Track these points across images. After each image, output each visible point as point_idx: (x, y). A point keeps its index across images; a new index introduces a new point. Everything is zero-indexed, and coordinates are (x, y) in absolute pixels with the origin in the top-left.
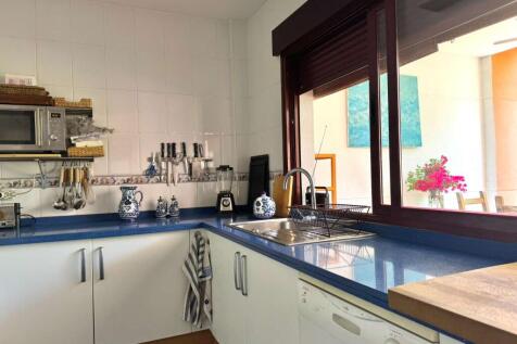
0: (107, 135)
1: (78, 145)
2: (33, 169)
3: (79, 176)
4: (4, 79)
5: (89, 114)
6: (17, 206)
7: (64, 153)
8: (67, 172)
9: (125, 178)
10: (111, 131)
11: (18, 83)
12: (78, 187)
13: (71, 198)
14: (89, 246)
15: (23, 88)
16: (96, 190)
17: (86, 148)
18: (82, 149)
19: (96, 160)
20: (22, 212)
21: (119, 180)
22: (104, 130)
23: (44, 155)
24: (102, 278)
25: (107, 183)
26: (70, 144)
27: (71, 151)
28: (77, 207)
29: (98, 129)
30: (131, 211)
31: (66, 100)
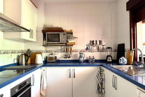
0: (76, 39)
1: (69, 42)
2: (59, 48)
3: (70, 49)
4: (54, 25)
5: (72, 33)
6: (56, 57)
7: (66, 44)
8: (67, 49)
10: (77, 38)
11: (56, 27)
12: (69, 53)
13: (68, 55)
14: (72, 68)
15: (57, 28)
16: (73, 53)
17: (71, 43)
18: (70, 43)
19: (73, 45)
20: (57, 58)
21: (79, 51)
22: (75, 38)
23: (61, 44)
24: (74, 77)
25: (76, 52)
26: (67, 42)
28: (69, 58)
29: (74, 37)
30: (82, 59)
31: (67, 30)
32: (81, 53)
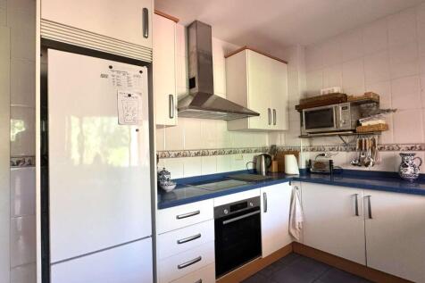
0: (391, 114)
1: (364, 124)
2: (337, 141)
3: (369, 144)
4: (319, 92)
6: (331, 162)
7: (354, 131)
8: (361, 142)
9: (410, 147)
10: (394, 111)
11: (327, 93)
12: (369, 153)
13: (364, 158)
15: (330, 95)
16: (382, 155)
17: (369, 126)
18: (366, 127)
19: (383, 133)
20: (335, 165)
21: (403, 147)
22: (388, 111)
23: (341, 133)
24: (370, 217)
25: (393, 149)
26: (358, 124)
27: (358, 129)
29: (384, 111)
32: (406, 155)
